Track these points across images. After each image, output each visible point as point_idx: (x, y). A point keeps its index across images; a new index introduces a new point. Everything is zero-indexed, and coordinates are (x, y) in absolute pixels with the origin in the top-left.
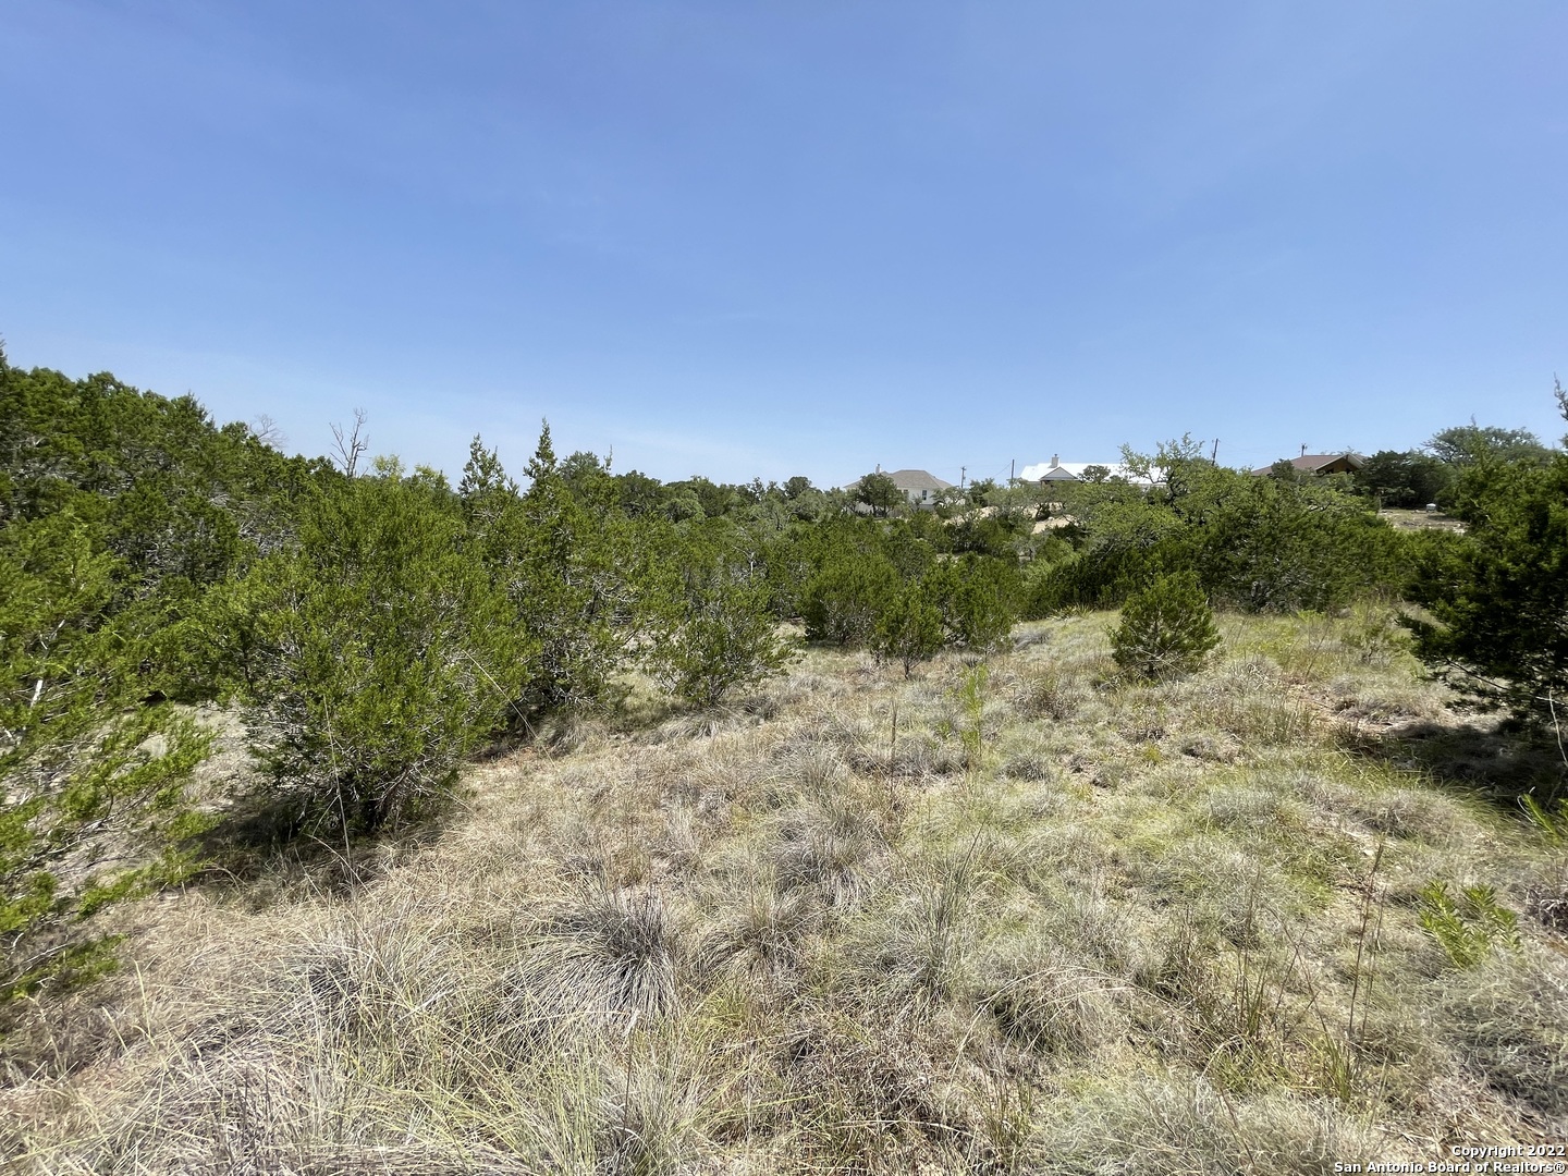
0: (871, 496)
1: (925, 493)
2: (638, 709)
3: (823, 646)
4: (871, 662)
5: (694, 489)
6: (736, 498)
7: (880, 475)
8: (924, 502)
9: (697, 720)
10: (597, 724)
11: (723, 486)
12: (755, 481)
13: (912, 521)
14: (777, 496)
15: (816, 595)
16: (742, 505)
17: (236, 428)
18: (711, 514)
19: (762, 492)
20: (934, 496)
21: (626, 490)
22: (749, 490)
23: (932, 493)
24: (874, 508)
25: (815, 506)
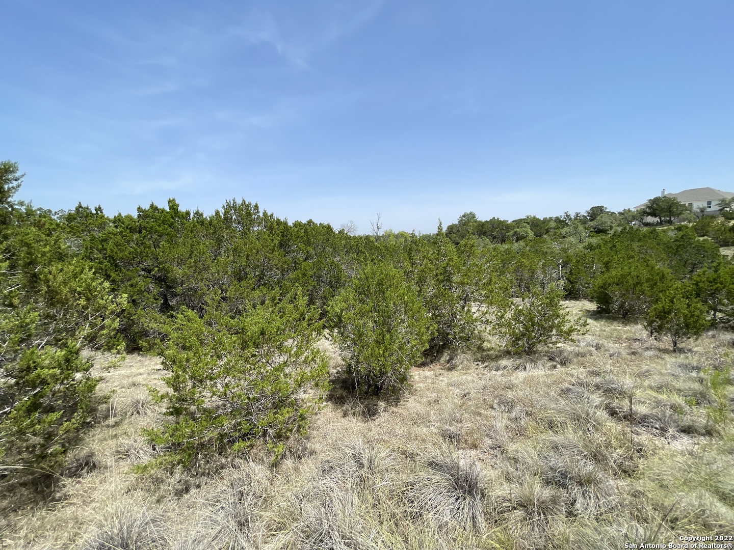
0: (657, 212)
1: (709, 203)
2: (489, 350)
3: (608, 318)
4: (645, 334)
5: (527, 223)
6: (553, 224)
7: (665, 197)
8: (709, 210)
9: (518, 362)
10: (469, 356)
11: (545, 219)
12: (566, 213)
13: (696, 225)
14: (581, 220)
15: (603, 287)
16: (557, 228)
17: (341, 232)
18: (538, 235)
19: (570, 219)
20: (719, 204)
21: (490, 228)
22: (561, 219)
23: (718, 202)
24: (660, 219)
25: (609, 223)
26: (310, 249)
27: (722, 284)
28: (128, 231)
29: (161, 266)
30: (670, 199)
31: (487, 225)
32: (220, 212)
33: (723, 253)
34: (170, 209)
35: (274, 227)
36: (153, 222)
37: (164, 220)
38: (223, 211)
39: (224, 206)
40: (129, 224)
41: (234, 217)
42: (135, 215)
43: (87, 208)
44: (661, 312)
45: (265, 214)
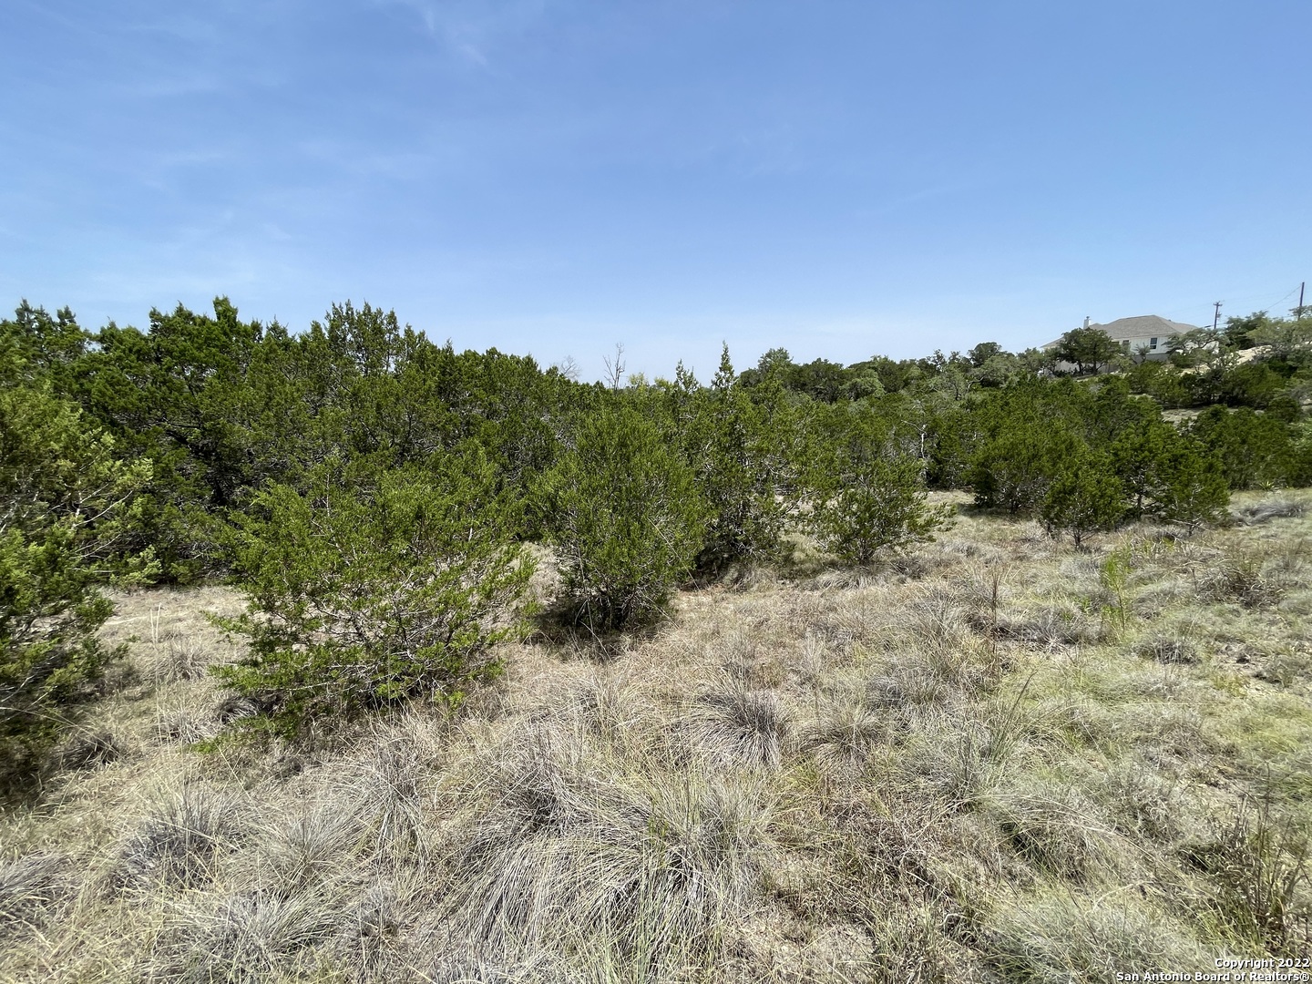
0: (1076, 354)
1: (1154, 341)
2: (802, 562)
3: (991, 514)
4: (1039, 532)
5: (874, 368)
6: (916, 372)
7: (1088, 329)
8: (1153, 352)
9: (848, 574)
10: (769, 571)
11: (903, 363)
12: (937, 353)
13: (1132, 375)
14: (960, 366)
15: (984, 464)
16: (922, 378)
17: (552, 371)
18: (891, 389)
19: (943, 363)
20: (1169, 343)
21: (812, 376)
22: (930, 362)
23: (1166, 340)
24: (1080, 366)
25: (1003, 371)
26: (495, 399)
27: (1151, 452)
28: (133, 357)
29: (207, 425)
30: (1095, 333)
31: (807, 371)
32: (322, 326)
33: (1166, 419)
34: (219, 318)
35: (426, 355)
36: (185, 341)
37: (207, 339)
38: (328, 325)
39: (328, 315)
40: (134, 345)
41: (349, 337)
42: (145, 327)
43: (41, 313)
44: (1060, 492)
45: (409, 332)
